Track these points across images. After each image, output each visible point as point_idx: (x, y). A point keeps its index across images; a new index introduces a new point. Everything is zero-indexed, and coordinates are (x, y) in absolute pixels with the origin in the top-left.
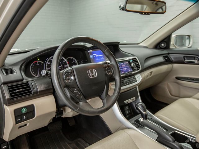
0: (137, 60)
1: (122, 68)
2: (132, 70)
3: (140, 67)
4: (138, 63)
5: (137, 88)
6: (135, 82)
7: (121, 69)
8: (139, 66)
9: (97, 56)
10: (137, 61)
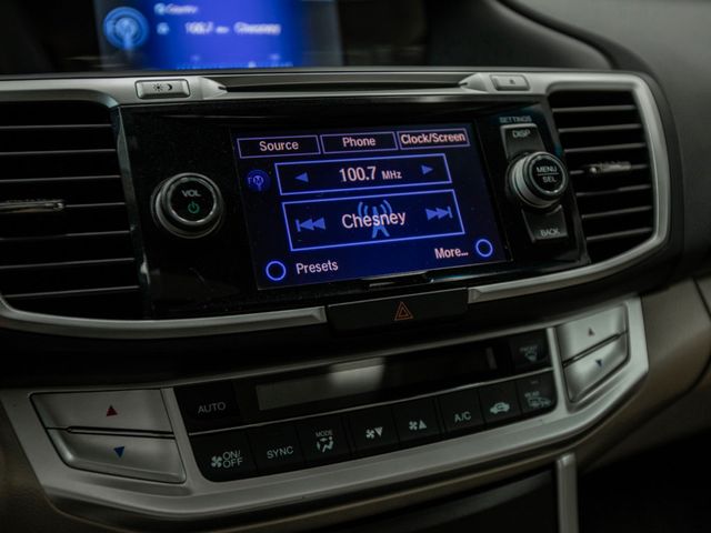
0: (635, 116)
1: (321, 196)
2: (486, 248)
3: (648, 220)
4: (643, 155)
5: (551, 488)
6: (522, 413)
7: (299, 213)
8: (648, 197)
9: (197, 28)
10: (640, 135)
